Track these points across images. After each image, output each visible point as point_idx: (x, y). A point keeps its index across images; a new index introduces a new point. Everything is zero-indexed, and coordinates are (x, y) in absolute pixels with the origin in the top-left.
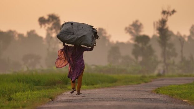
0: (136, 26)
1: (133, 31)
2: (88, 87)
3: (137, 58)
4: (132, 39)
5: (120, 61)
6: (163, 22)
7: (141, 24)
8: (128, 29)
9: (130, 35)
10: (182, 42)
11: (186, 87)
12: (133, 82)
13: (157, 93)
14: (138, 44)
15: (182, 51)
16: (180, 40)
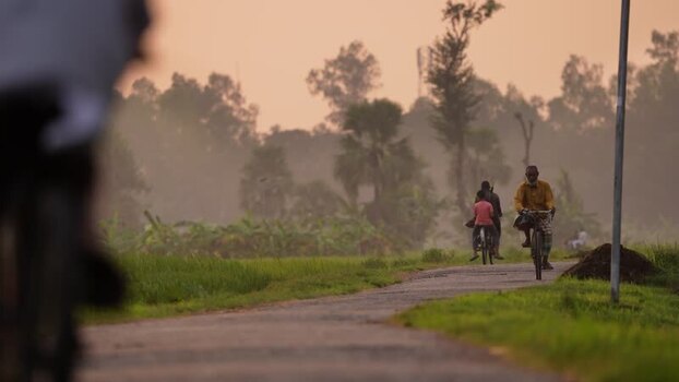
0: (353, 66)
1: (341, 85)
2: (154, 308)
3: (352, 189)
4: (333, 118)
6: (453, 49)
7: (371, 59)
8: (320, 77)
9: (328, 100)
10: (527, 126)
11: (523, 300)
12: (329, 287)
13: (408, 325)
14: (356, 139)
15: (526, 161)
16: (518, 116)
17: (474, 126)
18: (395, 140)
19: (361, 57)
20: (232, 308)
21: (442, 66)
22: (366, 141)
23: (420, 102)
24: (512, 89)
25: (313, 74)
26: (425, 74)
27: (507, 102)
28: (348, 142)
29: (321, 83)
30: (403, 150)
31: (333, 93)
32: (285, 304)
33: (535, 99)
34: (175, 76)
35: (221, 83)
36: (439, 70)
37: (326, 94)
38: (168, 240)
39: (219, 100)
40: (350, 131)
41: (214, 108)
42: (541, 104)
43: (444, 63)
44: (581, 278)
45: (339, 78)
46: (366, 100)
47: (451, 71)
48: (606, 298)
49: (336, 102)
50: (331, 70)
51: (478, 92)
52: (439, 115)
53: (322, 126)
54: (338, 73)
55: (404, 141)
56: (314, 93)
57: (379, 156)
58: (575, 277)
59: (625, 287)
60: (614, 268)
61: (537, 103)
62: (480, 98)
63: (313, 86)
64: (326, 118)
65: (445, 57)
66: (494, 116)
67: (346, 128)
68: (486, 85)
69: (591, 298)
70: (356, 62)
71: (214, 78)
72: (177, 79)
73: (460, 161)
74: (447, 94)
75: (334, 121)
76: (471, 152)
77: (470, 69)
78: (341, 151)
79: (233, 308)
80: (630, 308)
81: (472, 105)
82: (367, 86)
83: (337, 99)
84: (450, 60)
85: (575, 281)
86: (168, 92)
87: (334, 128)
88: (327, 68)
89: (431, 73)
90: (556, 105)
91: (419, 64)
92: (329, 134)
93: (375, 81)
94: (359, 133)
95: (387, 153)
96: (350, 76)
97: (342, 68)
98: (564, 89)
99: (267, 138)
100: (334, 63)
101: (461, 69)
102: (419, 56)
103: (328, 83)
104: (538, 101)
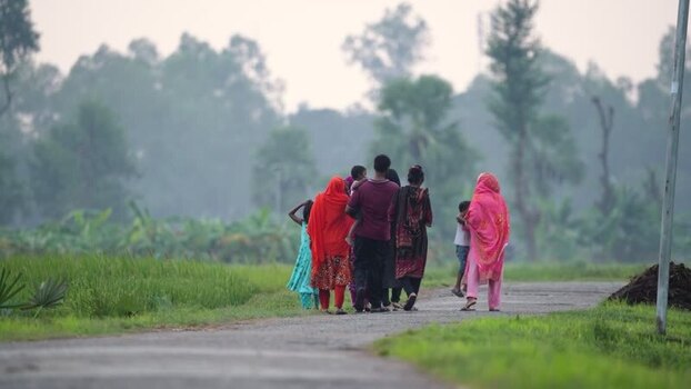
0: (400, 33)
1: (383, 55)
2: (96, 323)
4: (371, 95)
6: (518, 17)
7: (422, 24)
8: (358, 44)
9: (367, 73)
10: (606, 112)
11: (546, 327)
13: (384, 354)
14: (394, 122)
15: (603, 156)
16: (596, 101)
17: (543, 112)
18: (443, 124)
19: (411, 22)
20: (193, 325)
21: (503, 36)
22: (407, 124)
23: (479, 79)
24: (593, 67)
25: (350, 40)
26: (486, 46)
27: (587, 82)
28: (386, 127)
29: (359, 52)
30: (452, 139)
31: (373, 64)
32: (262, 323)
33: (622, 80)
34: (185, 37)
35: (244, 47)
36: (500, 41)
37: (365, 65)
39: (237, 69)
40: (388, 113)
41: (233, 79)
42: (630, 86)
43: (507, 32)
44: (631, 303)
45: (381, 46)
46: (410, 75)
47: (515, 44)
48: (651, 328)
49: (376, 76)
50: (371, 36)
51: (548, 68)
52: (498, 96)
53: (358, 105)
54: (381, 39)
55: (454, 126)
56: (350, 63)
57: (421, 145)
58: (624, 302)
59: (676, 315)
61: (624, 85)
62: (547, 80)
63: (349, 55)
65: (507, 25)
66: (570, 100)
67: (381, 108)
68: (560, 61)
69: (631, 328)
70: (405, 28)
71: (236, 40)
72: (187, 43)
73: (519, 154)
74: (508, 71)
75: (372, 99)
76: (537, 144)
77: (537, 41)
78: (376, 137)
79: (195, 326)
80: (679, 341)
81: (539, 85)
82: (411, 59)
83: (378, 71)
84: (513, 29)
85: (622, 307)
86: (173, 57)
87: (370, 106)
88: (366, 33)
89: (490, 43)
90: (647, 87)
91: (480, 32)
92: (365, 115)
93: (425, 51)
94: (397, 113)
95: (432, 141)
96: (394, 45)
97: (386, 35)
98: (660, 68)
99: (292, 117)
100: (375, 28)
101: (528, 41)
102: (480, 21)
103: (367, 52)
104: (625, 83)
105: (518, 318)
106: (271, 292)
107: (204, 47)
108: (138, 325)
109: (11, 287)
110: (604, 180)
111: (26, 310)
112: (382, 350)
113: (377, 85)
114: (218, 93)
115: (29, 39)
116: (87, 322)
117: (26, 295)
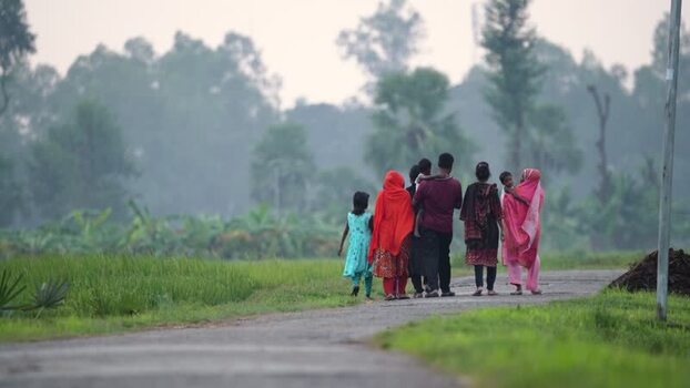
0: (394, 25)
1: (378, 49)
4: (367, 88)
5: (312, 192)
6: (512, 7)
7: (416, 16)
8: (353, 39)
9: (363, 66)
10: (603, 101)
11: (547, 316)
12: (324, 297)
13: (385, 347)
14: (391, 115)
15: (601, 145)
16: (592, 89)
17: (539, 102)
18: (440, 116)
19: (405, 14)
21: (499, 27)
22: (404, 117)
23: (475, 71)
24: (588, 55)
25: (344, 35)
26: (481, 38)
27: (582, 71)
28: (383, 120)
29: (354, 46)
30: (449, 130)
31: (368, 58)
32: (263, 318)
33: (616, 68)
34: (179, 35)
35: (239, 44)
36: (495, 32)
37: (360, 60)
38: (158, 236)
39: (234, 66)
40: (385, 106)
41: (228, 76)
42: (625, 75)
43: (502, 23)
44: (631, 290)
45: (375, 40)
46: (406, 68)
47: (510, 33)
48: (652, 314)
49: (372, 70)
50: (365, 29)
51: (543, 58)
52: (494, 87)
53: (354, 99)
54: (375, 33)
55: (450, 118)
56: (345, 58)
57: (418, 137)
58: (624, 289)
59: (676, 301)
60: (662, 278)
61: (619, 73)
62: (544, 69)
63: (344, 50)
64: (361, 89)
65: (502, 15)
66: (566, 89)
67: (378, 101)
68: (556, 50)
69: (632, 315)
70: (399, 21)
71: (231, 38)
72: (181, 41)
73: (517, 144)
74: (503, 62)
75: (369, 92)
76: (534, 133)
77: (533, 31)
78: (374, 130)
79: (196, 322)
80: (680, 327)
81: (534, 75)
82: (407, 52)
83: (373, 65)
84: (507, 20)
85: (622, 294)
86: (168, 55)
87: (366, 100)
88: (360, 26)
89: (485, 34)
90: (643, 74)
92: (362, 109)
93: (419, 44)
94: (394, 107)
95: (429, 133)
96: (390, 38)
97: (382, 29)
98: (655, 55)
99: (288, 112)
100: (370, 22)
101: (522, 31)
102: (474, 13)
103: (362, 46)
104: (619, 71)
105: (519, 307)
106: (271, 287)
107: (198, 44)
108: (140, 324)
109: (11, 290)
110: (602, 168)
111: (27, 311)
112: (384, 343)
113: (374, 79)
114: (215, 90)
115: (24, 41)
116: (90, 322)
117: (27, 297)
